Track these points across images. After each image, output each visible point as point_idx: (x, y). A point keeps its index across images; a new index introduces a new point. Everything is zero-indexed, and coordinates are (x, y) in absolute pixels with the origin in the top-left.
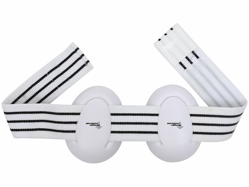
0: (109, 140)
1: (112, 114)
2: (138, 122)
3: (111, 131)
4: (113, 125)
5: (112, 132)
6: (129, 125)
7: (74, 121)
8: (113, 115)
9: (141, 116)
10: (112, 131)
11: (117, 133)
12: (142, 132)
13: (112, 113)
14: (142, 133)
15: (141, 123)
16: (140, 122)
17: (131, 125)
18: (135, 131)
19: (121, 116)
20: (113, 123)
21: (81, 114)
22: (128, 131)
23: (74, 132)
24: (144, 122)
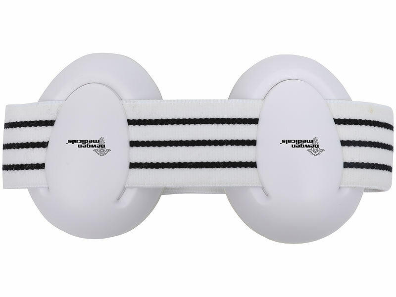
0: (127, 186)
1: (131, 122)
2: (196, 139)
3: (131, 163)
4: (135, 149)
5: (133, 166)
6: (174, 148)
7: (41, 141)
8: (134, 124)
9: (204, 126)
10: (133, 162)
11: (147, 168)
12: (208, 163)
13: (131, 118)
14: (207, 167)
15: (204, 141)
16: (201, 139)
17: (179, 147)
18: (188, 161)
19: (153, 127)
20: (133, 144)
21: (56, 124)
22: (171, 161)
23: (41, 166)
24: (212, 139)
